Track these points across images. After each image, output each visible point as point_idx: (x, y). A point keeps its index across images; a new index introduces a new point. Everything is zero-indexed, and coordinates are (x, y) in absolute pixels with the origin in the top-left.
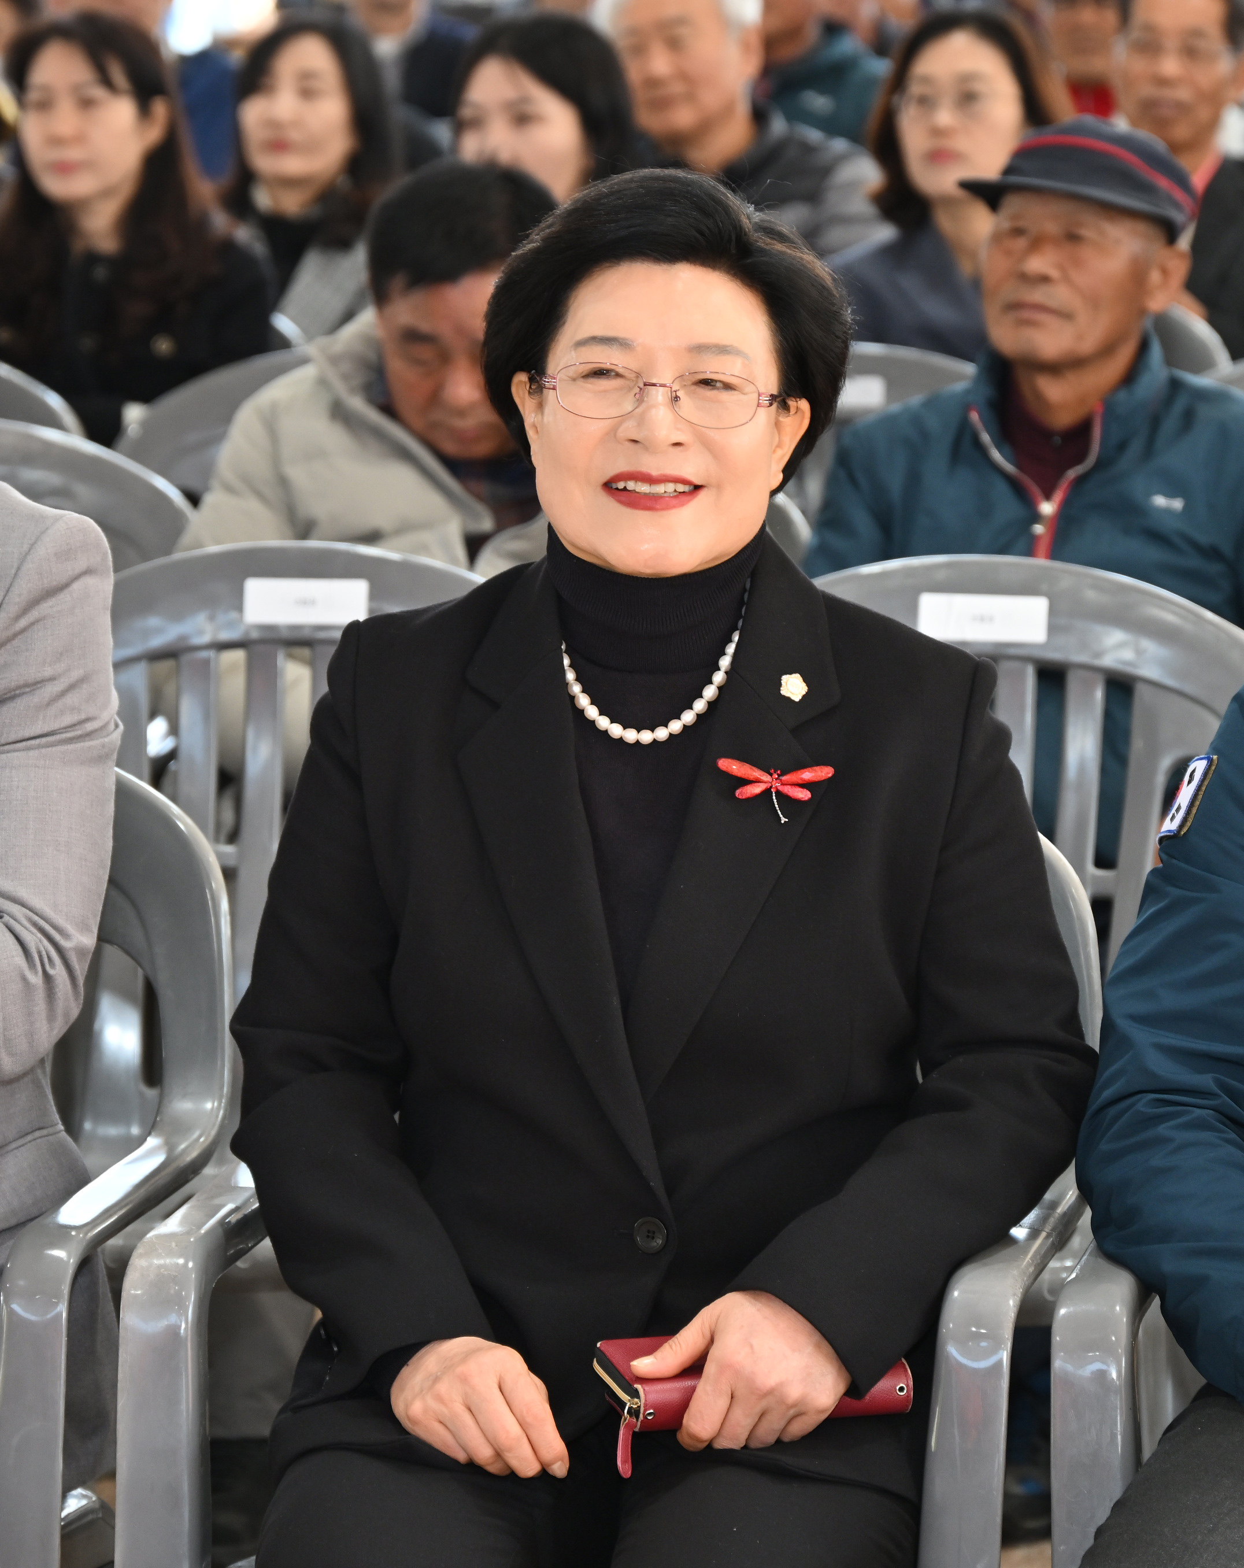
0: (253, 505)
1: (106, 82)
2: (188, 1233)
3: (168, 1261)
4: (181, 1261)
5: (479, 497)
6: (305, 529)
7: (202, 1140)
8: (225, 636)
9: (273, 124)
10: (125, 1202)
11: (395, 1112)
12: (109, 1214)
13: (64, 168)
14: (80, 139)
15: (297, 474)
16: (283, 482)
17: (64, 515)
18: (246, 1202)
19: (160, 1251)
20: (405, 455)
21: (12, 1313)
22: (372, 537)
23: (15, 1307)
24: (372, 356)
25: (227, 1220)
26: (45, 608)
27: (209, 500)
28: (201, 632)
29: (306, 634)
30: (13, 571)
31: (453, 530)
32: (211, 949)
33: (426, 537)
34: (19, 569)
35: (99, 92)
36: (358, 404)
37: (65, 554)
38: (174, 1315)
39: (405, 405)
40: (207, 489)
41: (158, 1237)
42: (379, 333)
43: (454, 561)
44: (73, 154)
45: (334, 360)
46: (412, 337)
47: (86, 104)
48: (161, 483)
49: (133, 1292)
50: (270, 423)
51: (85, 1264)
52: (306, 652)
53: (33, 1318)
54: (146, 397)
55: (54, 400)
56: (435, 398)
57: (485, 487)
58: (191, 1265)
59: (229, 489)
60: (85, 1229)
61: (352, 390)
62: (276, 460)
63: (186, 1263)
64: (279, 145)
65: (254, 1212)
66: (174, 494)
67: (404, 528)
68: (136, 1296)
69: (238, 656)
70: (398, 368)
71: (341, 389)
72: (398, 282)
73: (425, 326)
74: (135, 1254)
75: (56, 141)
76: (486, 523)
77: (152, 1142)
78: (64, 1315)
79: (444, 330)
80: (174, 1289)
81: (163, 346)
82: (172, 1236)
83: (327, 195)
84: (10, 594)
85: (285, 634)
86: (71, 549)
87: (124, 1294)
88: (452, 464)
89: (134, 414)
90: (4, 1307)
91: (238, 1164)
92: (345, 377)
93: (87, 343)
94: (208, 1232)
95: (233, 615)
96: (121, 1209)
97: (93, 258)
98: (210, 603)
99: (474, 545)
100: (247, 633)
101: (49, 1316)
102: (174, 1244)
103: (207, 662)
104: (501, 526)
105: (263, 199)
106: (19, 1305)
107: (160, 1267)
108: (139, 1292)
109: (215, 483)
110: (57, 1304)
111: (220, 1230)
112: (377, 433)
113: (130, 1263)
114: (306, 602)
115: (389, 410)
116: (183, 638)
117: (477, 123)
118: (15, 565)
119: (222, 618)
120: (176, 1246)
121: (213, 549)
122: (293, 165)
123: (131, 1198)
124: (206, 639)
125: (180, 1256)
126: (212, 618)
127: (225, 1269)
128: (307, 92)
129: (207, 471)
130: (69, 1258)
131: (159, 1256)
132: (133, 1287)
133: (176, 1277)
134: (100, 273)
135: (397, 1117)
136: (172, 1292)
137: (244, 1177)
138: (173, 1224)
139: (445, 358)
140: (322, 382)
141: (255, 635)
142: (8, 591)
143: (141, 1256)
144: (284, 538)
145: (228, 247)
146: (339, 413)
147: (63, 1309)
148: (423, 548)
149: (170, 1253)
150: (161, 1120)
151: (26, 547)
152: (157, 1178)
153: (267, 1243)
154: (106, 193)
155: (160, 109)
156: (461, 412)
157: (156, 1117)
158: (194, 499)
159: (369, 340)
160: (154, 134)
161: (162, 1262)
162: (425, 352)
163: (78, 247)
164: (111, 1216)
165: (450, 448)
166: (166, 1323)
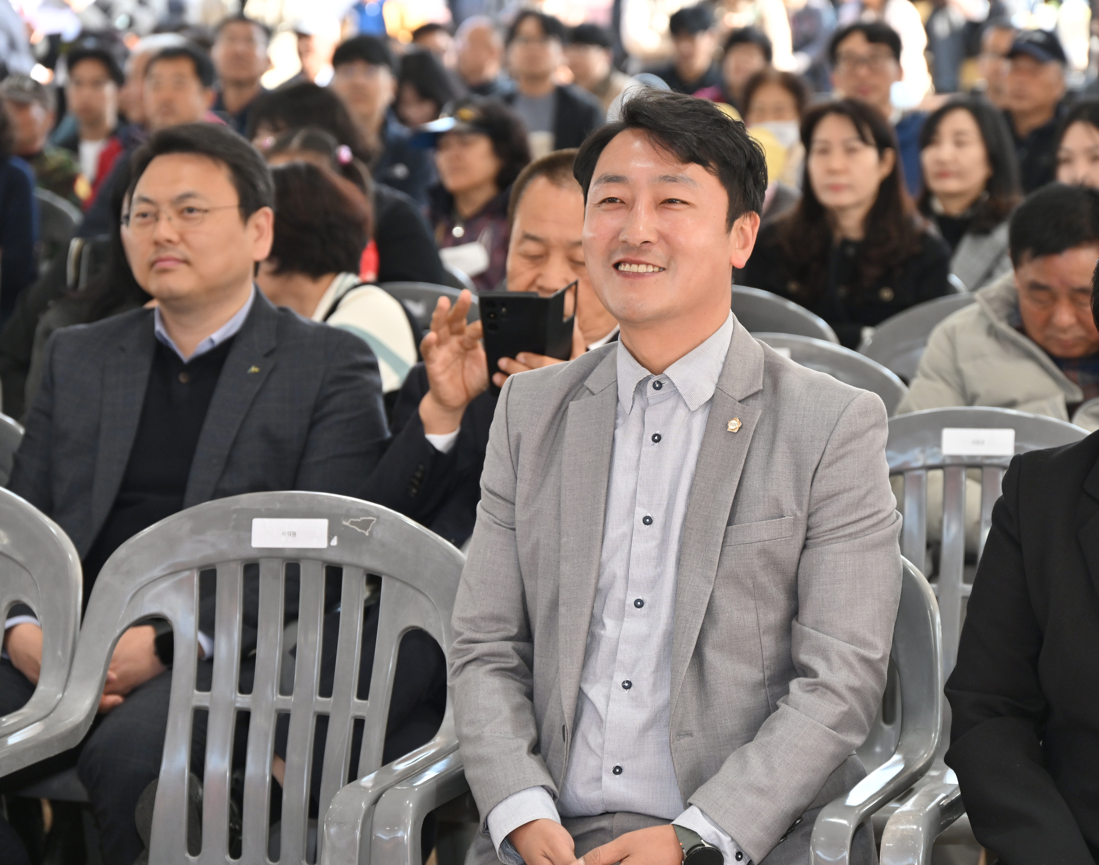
0: (941, 385)
1: (863, 139)
2: (920, 811)
3: (908, 827)
4: (915, 827)
5: (1075, 382)
6: (971, 400)
7: (926, 756)
8: (931, 462)
9: (940, 163)
10: (882, 792)
11: (1040, 741)
12: (873, 799)
13: (836, 188)
14: (845, 171)
15: (967, 368)
16: (959, 372)
17: (864, 392)
18: (952, 793)
19: (903, 821)
20: (1030, 356)
21: (817, 855)
22: (1012, 404)
23: (819, 852)
24: (1011, 298)
25: (941, 804)
26: (854, 445)
27: (915, 383)
28: (916, 460)
29: (978, 461)
30: (835, 422)
31: (1059, 400)
32: (930, 645)
33: (1044, 404)
34: (838, 420)
35: (858, 144)
36: (1003, 326)
37: (864, 413)
38: (911, 858)
39: (1032, 327)
40: (914, 376)
41: (902, 812)
42: (1016, 285)
43: (1061, 418)
44: (842, 180)
45: (989, 301)
46: (1035, 287)
47: (850, 151)
48: (887, 372)
49: (887, 845)
50: (951, 338)
51: (860, 828)
52: (977, 472)
53: (829, 859)
54: (873, 323)
55: (822, 323)
56: (1048, 322)
57: (1078, 375)
58: (920, 829)
59: (926, 376)
60: (859, 808)
61: (1000, 319)
62: (954, 360)
63: (918, 829)
64: (943, 175)
65: (957, 799)
66: (896, 379)
67: (1030, 399)
68: (889, 847)
69: (939, 474)
70: (1027, 304)
71: (994, 318)
72: (1027, 254)
73: (1043, 280)
74: (888, 823)
75: (831, 172)
76: (1078, 397)
77: (896, 757)
78: (847, 857)
79: (1054, 282)
80: (911, 843)
81: (887, 294)
82: (909, 813)
83: (975, 204)
84: (833, 434)
85: (966, 461)
86: (867, 411)
87: (882, 846)
88: (1058, 361)
89: (868, 333)
90: (812, 852)
91: (947, 769)
92: (996, 311)
93: (842, 292)
94: (930, 810)
95: (935, 450)
96: (880, 796)
97: (846, 242)
98: (922, 443)
99: (1072, 409)
100: (944, 460)
101: (838, 858)
102: (911, 817)
103: (920, 477)
104: (1087, 398)
105: (938, 206)
106: (821, 852)
107: (903, 830)
108: (891, 845)
109: (919, 373)
110: (843, 851)
111: (938, 809)
112: (1014, 343)
113: (886, 828)
114: (978, 442)
115: (1022, 330)
116: (906, 463)
117: (1069, 161)
118: (836, 418)
119: (929, 451)
120: (913, 818)
121: (917, 412)
122: (952, 185)
123: (884, 790)
124: (920, 463)
125: (915, 824)
126: (923, 452)
127: (941, 831)
128: (959, 143)
129: (913, 366)
130: (850, 824)
131: (902, 824)
132: (887, 842)
133: (912, 836)
134: (851, 251)
135: (1041, 743)
136: (910, 845)
137: (951, 778)
138: (909, 805)
139: (1054, 298)
140: (982, 314)
141: (948, 461)
142: (832, 433)
143: (892, 824)
144: (960, 405)
145: (924, 236)
146: (992, 332)
147: (846, 854)
148: (1043, 411)
149: (909, 822)
150: (901, 744)
151: (842, 408)
152: (900, 778)
153: (965, 816)
154: (857, 205)
155: (890, 155)
156: (1064, 330)
157: (899, 742)
158: (906, 381)
159: (1009, 289)
160: (886, 170)
161: (904, 827)
162: (1043, 296)
163: (838, 236)
164: (874, 800)
165: (1057, 351)
166: (907, 863)
